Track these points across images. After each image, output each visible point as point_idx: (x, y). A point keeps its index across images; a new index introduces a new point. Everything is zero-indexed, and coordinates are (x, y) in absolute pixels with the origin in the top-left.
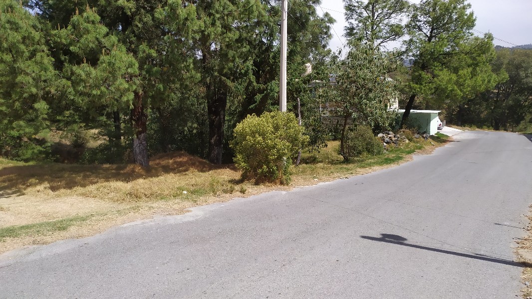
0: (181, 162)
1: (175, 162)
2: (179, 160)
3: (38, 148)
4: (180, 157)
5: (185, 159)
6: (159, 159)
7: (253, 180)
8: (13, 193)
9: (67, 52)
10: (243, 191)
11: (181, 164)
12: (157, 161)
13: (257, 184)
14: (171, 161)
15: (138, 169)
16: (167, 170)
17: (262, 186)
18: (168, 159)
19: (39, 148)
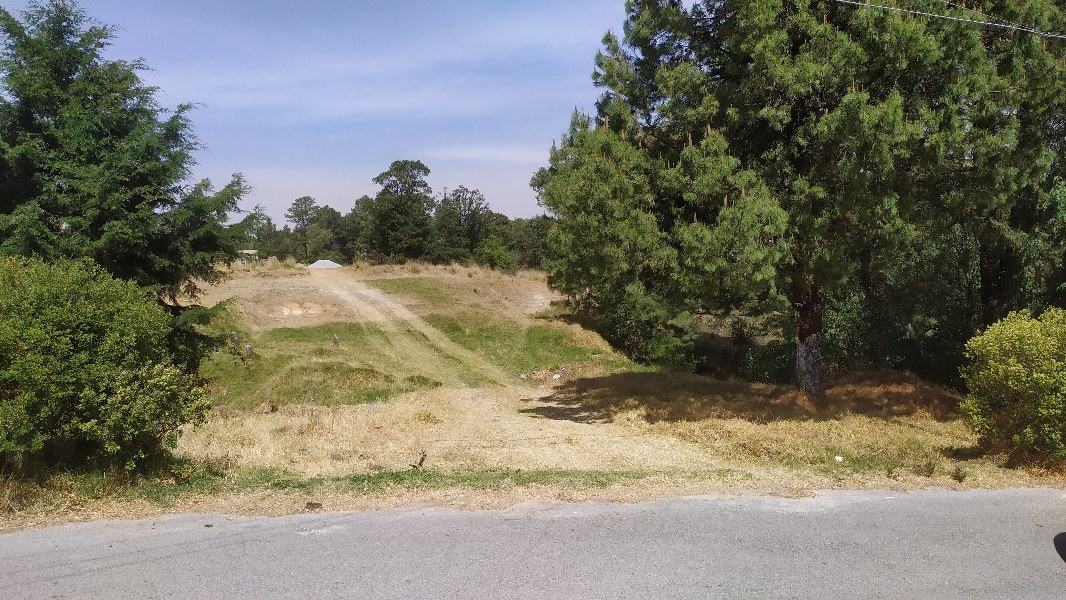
0: (898, 393)
1: (887, 394)
2: (894, 389)
3: (675, 343)
4: (899, 384)
5: (910, 389)
6: (853, 383)
7: (1004, 458)
8: (601, 418)
9: (680, 202)
10: (959, 477)
11: (898, 399)
12: (850, 388)
13: (1010, 465)
14: (877, 391)
15: (803, 400)
16: (865, 407)
17: (1020, 472)
18: (871, 386)
19: (678, 342)
